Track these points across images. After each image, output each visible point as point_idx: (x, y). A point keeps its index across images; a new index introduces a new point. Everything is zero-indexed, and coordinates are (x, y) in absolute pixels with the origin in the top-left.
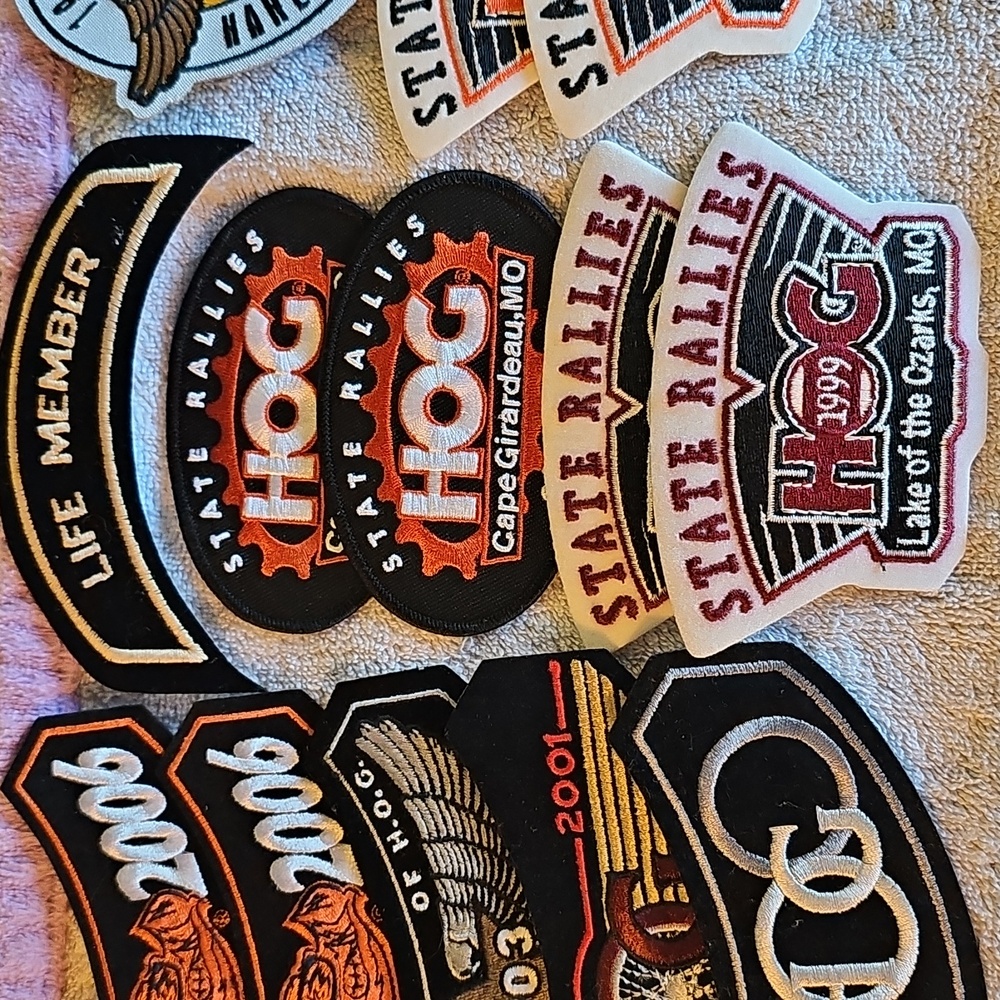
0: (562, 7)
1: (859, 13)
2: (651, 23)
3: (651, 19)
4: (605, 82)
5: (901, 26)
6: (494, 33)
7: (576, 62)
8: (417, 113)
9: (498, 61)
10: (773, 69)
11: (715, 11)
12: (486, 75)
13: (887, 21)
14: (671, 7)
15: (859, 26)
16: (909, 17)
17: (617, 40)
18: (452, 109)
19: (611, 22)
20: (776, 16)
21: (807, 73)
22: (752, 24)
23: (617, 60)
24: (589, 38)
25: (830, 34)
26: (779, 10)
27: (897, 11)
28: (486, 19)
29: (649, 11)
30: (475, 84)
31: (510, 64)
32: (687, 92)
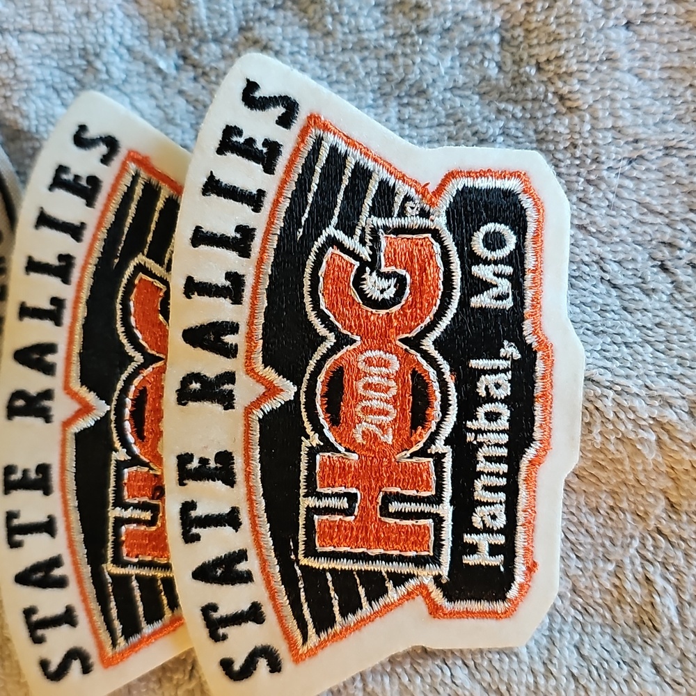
0: (219, 572)
1: (608, 598)
2: (336, 609)
3: (335, 603)
4: (279, 671)
5: (666, 632)
6: (135, 584)
7: (240, 642)
8: (44, 664)
9: (142, 619)
10: (497, 665)
11: (420, 599)
12: (127, 634)
13: (645, 618)
14: (362, 591)
15: (608, 615)
16: (676, 621)
17: (292, 624)
18: (86, 669)
19: (284, 600)
20: (500, 606)
21: (542, 681)
22: (469, 614)
23: (292, 646)
24: (254, 614)
25: (570, 619)
26: (504, 599)
27: (659, 608)
28: (125, 564)
29: (333, 593)
30: (114, 644)
31: (158, 625)
32: (387, 680)
